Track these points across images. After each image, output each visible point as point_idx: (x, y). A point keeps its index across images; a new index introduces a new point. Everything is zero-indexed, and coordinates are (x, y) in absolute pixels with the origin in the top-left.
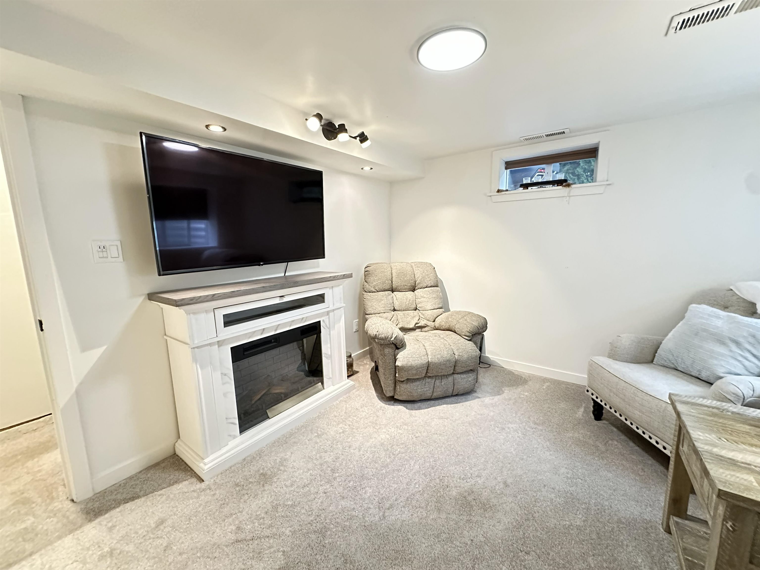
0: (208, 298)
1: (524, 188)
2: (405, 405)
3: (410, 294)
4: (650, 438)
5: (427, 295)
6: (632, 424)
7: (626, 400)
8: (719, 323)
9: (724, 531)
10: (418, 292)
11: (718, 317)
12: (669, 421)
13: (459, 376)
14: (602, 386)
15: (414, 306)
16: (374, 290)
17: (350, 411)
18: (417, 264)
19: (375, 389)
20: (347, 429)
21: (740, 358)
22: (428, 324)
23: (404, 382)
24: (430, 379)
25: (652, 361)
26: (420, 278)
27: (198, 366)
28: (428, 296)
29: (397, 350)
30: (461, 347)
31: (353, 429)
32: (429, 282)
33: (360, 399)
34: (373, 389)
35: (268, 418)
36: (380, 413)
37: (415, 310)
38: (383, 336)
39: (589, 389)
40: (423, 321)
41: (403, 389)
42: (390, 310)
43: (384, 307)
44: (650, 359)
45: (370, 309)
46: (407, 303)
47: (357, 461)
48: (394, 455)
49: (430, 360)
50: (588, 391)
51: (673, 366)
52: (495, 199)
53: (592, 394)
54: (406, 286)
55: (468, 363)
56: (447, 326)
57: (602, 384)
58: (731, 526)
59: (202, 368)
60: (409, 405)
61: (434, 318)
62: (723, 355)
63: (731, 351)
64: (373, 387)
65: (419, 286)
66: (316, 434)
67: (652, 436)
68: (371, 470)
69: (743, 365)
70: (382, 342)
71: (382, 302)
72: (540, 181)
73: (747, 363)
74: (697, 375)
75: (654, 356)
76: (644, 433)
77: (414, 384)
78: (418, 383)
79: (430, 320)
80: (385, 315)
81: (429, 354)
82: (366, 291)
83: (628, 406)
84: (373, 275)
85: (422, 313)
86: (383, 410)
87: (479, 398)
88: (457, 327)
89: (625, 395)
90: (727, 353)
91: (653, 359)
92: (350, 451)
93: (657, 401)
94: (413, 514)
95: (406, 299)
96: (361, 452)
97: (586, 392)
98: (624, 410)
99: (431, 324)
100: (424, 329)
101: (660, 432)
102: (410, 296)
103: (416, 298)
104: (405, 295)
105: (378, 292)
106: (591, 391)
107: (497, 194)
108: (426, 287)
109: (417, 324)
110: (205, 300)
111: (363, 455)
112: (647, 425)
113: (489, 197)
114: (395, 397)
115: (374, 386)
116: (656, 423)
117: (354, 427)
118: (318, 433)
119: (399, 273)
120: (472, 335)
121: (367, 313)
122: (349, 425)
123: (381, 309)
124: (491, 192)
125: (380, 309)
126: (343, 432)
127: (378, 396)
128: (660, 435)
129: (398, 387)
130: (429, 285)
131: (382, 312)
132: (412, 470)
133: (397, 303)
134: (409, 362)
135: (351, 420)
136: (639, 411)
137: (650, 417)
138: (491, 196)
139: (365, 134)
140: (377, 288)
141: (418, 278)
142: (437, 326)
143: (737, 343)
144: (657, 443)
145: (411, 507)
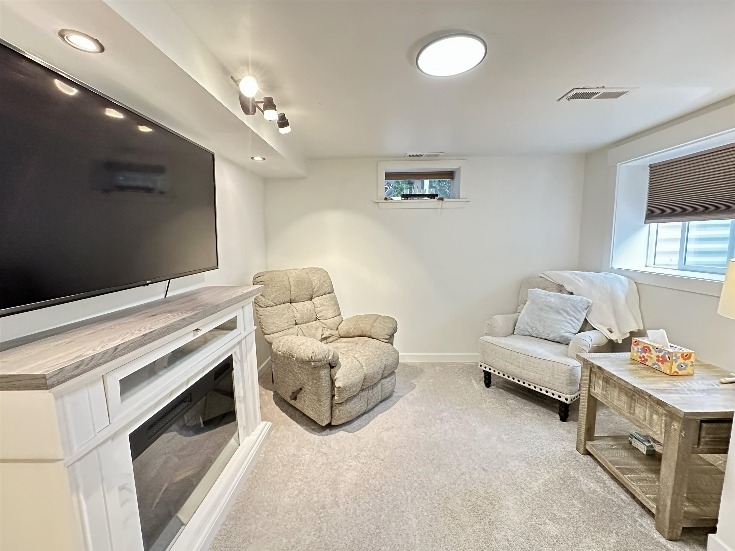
0: (107, 355)
1: (405, 198)
2: (344, 428)
3: (308, 304)
4: (541, 390)
5: (326, 303)
6: (524, 383)
7: (521, 366)
8: (552, 300)
9: (681, 439)
10: (316, 300)
11: (550, 296)
12: (557, 374)
13: (385, 380)
14: (497, 359)
15: (315, 316)
16: (272, 304)
17: (289, 461)
18: (311, 270)
19: (296, 422)
20: (302, 486)
21: (570, 322)
22: (333, 334)
23: (344, 403)
24: (364, 392)
25: (513, 333)
26: (318, 285)
27: (82, 497)
28: (328, 303)
29: (332, 369)
30: (385, 351)
31: (309, 482)
32: (327, 288)
33: (288, 441)
34: (295, 422)
35: (182, 524)
36: (325, 449)
37: (316, 320)
38: (320, 357)
39: (482, 364)
40: (327, 331)
41: (343, 412)
42: (293, 324)
43: (287, 322)
44: (511, 331)
45: (271, 327)
46: (309, 313)
47: (347, 521)
48: (378, 491)
49: (366, 371)
50: (481, 366)
51: (529, 334)
52: (382, 206)
53: (485, 368)
54: (305, 295)
55: (393, 366)
56: (359, 332)
57: (496, 357)
58: (684, 434)
59: (87, 497)
60: (348, 427)
61: (337, 326)
62: (560, 321)
63: (565, 317)
64: (292, 421)
65: (317, 294)
66: (267, 513)
67: (542, 388)
68: (370, 523)
69: (572, 325)
70: (319, 364)
71: (285, 316)
72: (417, 193)
73: (573, 324)
74: (546, 338)
75: (514, 329)
76: (535, 387)
77: (353, 402)
78: (355, 400)
79: (334, 328)
80: (290, 331)
81: (364, 365)
82: (262, 305)
83: (523, 371)
84: (270, 286)
85: (323, 323)
86: (325, 444)
87: (402, 397)
88: (372, 331)
89: (519, 363)
90: (563, 319)
91: (514, 331)
92: (327, 512)
93: (545, 362)
94: (447, 546)
95: (307, 310)
96: (342, 507)
97: (479, 366)
98: (519, 374)
99: (335, 332)
100: (329, 340)
101: (550, 383)
102: (310, 306)
103: (315, 308)
104: (305, 305)
105: (277, 305)
106: (484, 365)
107: (385, 201)
108: (324, 294)
109: (322, 335)
110: (102, 360)
111: (347, 509)
112: (539, 381)
113: (376, 204)
114: (332, 424)
115: (292, 418)
116: (548, 378)
117: (309, 480)
118: (267, 510)
119: (297, 281)
120: (390, 336)
121: (267, 332)
122: (301, 480)
123: (285, 326)
124: (378, 199)
125: (283, 325)
126: (300, 493)
127: (306, 429)
128: (550, 386)
129: (337, 411)
130: (327, 292)
131: (286, 328)
132: (407, 498)
133: (299, 315)
134: (350, 379)
135: (297, 471)
136: (533, 372)
137: (542, 375)
138: (377, 203)
139: (286, 118)
140: (276, 301)
141: (316, 284)
142: (342, 334)
143: (567, 312)
144: (547, 392)
145: (439, 541)
